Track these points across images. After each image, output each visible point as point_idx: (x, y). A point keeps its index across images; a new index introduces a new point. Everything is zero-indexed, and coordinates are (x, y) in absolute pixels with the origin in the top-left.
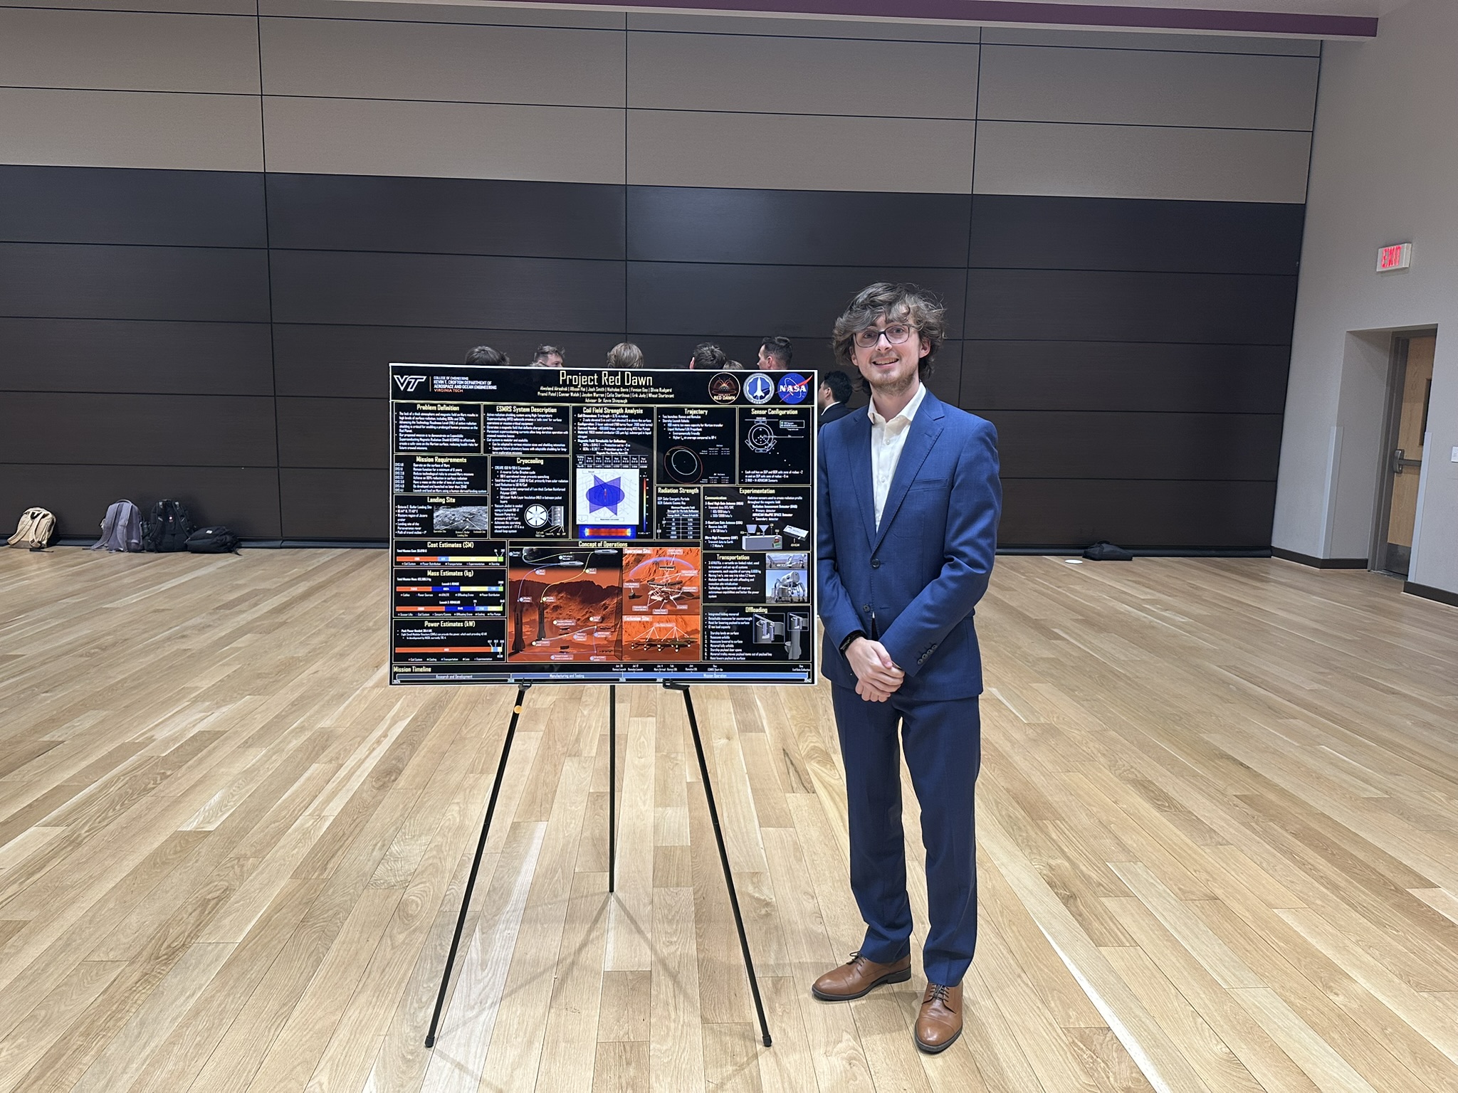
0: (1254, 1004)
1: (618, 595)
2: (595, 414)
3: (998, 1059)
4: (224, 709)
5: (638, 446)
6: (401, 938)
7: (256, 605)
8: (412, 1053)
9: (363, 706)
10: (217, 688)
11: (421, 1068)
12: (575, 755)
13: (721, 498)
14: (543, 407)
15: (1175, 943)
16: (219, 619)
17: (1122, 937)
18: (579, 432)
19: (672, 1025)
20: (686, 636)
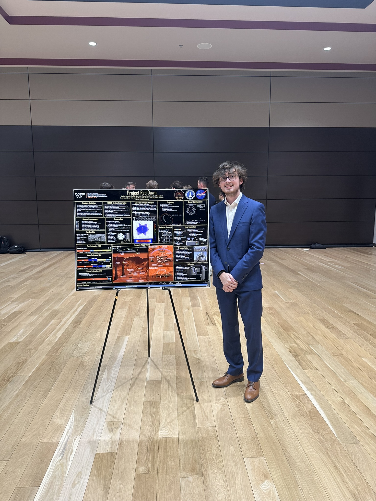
0: (352, 386)
1: (147, 261)
2: (139, 204)
3: (270, 404)
4: (23, 304)
5: (152, 214)
6: (82, 372)
7: (32, 270)
8: (85, 406)
9: (69, 302)
10: (20, 297)
11: (89, 410)
12: (138, 316)
13: (179, 229)
14: (122, 202)
15: (329, 368)
16: (20, 275)
17: (312, 367)
18: (134, 210)
19: (168, 396)
20: (169, 273)
